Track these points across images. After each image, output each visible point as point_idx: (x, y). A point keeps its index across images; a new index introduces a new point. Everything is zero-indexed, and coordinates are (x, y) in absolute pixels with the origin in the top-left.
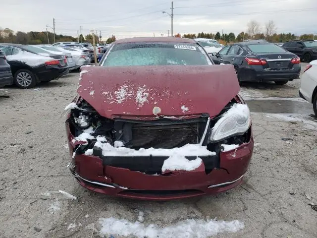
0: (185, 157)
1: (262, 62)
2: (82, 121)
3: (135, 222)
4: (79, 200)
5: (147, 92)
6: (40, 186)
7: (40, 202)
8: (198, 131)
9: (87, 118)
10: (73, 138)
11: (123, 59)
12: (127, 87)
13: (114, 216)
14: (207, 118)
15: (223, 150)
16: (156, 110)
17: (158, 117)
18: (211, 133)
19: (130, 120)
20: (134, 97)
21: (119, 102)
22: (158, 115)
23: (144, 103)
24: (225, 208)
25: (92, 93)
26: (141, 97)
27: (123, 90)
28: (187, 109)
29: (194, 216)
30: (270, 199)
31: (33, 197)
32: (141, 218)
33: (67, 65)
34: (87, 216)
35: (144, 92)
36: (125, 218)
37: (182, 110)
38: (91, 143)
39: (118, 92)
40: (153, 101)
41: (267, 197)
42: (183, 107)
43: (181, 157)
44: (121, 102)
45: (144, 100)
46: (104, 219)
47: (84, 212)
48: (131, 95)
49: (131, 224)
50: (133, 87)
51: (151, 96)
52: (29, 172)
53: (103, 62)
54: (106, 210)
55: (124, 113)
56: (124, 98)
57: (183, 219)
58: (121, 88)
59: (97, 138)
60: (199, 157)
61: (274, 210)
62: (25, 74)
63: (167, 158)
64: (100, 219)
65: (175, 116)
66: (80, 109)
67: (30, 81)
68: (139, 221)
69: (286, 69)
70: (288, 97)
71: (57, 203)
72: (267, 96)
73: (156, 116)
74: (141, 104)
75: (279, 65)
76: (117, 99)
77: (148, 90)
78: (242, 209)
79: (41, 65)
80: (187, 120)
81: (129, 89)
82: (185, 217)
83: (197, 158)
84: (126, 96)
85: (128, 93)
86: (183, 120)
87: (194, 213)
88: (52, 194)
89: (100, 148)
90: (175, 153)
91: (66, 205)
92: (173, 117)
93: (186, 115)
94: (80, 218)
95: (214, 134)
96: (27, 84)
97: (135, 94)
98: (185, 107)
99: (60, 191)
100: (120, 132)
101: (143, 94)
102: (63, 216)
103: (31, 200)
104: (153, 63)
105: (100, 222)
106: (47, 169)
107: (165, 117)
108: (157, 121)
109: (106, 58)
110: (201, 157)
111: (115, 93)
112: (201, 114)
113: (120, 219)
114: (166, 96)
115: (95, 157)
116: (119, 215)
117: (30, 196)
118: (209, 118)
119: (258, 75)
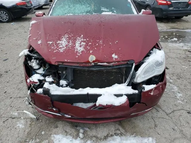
0: (114, 95)
1: (168, 2)
2: (34, 64)
3: (77, 138)
4: (38, 119)
5: (84, 42)
6: (11, 106)
7: (10, 120)
8: (124, 72)
9: (38, 62)
10: (28, 78)
11: (67, 7)
12: (67, 37)
13: (62, 133)
14: (133, 64)
15: (144, 90)
16: (92, 58)
17: (93, 64)
18: (135, 76)
19: (71, 66)
20: (73, 47)
21: (61, 51)
22: (94, 62)
23: (82, 52)
24: (141, 125)
25: (39, 42)
26: (79, 47)
27: (64, 39)
28: (116, 57)
29: (119, 132)
30: (173, 118)
31: (5, 116)
32: (81, 135)
33: (32, 5)
34: (43, 133)
35: (82, 41)
36: (70, 135)
37: (113, 58)
38: (41, 84)
39: (60, 42)
40: (89, 50)
41: (171, 115)
42: (113, 56)
43: (111, 95)
44: (63, 51)
45: (82, 49)
46: (55, 135)
47: (41, 129)
48: (71, 44)
49: (74, 140)
50: (73, 37)
51: (87, 45)
52: (4, 94)
53: (52, 9)
54: (57, 127)
55: (66, 60)
56: (65, 48)
57: (112, 136)
58: (62, 38)
59: (46, 79)
60: (125, 95)
61: (176, 127)
62: (3, 12)
63: (100, 95)
64: (52, 135)
65: (107, 63)
66: (31, 55)
67: (8, 17)
68: (80, 137)
69: (184, 8)
70: (183, 29)
71: (22, 121)
72: (169, 28)
73: (91, 63)
74: (79, 53)
75: (179, 5)
76: (59, 48)
77: (85, 40)
78: (153, 126)
79: (13, 6)
80: (117, 66)
81: (70, 38)
82: (113, 134)
83: (123, 95)
84: (66, 46)
85: (69, 42)
86: (113, 66)
87: (119, 130)
88: (19, 114)
89: (48, 89)
90: (107, 92)
91: (29, 123)
92: (105, 64)
93: (116, 62)
94: (38, 135)
95: (138, 77)
96: (5, 20)
97: (75, 44)
98: (115, 55)
99: (25, 111)
100: (64, 73)
101: (80, 44)
102: (26, 133)
103: (4, 118)
104: (90, 11)
105: (52, 138)
106: (17, 91)
107: (99, 64)
108: (93, 66)
109: (54, 6)
110: (127, 95)
111: (58, 43)
112: (128, 61)
113: (66, 135)
114: (99, 45)
115: (44, 95)
116: (66, 132)
117: (3, 115)
118: (134, 64)
119: (164, 13)
